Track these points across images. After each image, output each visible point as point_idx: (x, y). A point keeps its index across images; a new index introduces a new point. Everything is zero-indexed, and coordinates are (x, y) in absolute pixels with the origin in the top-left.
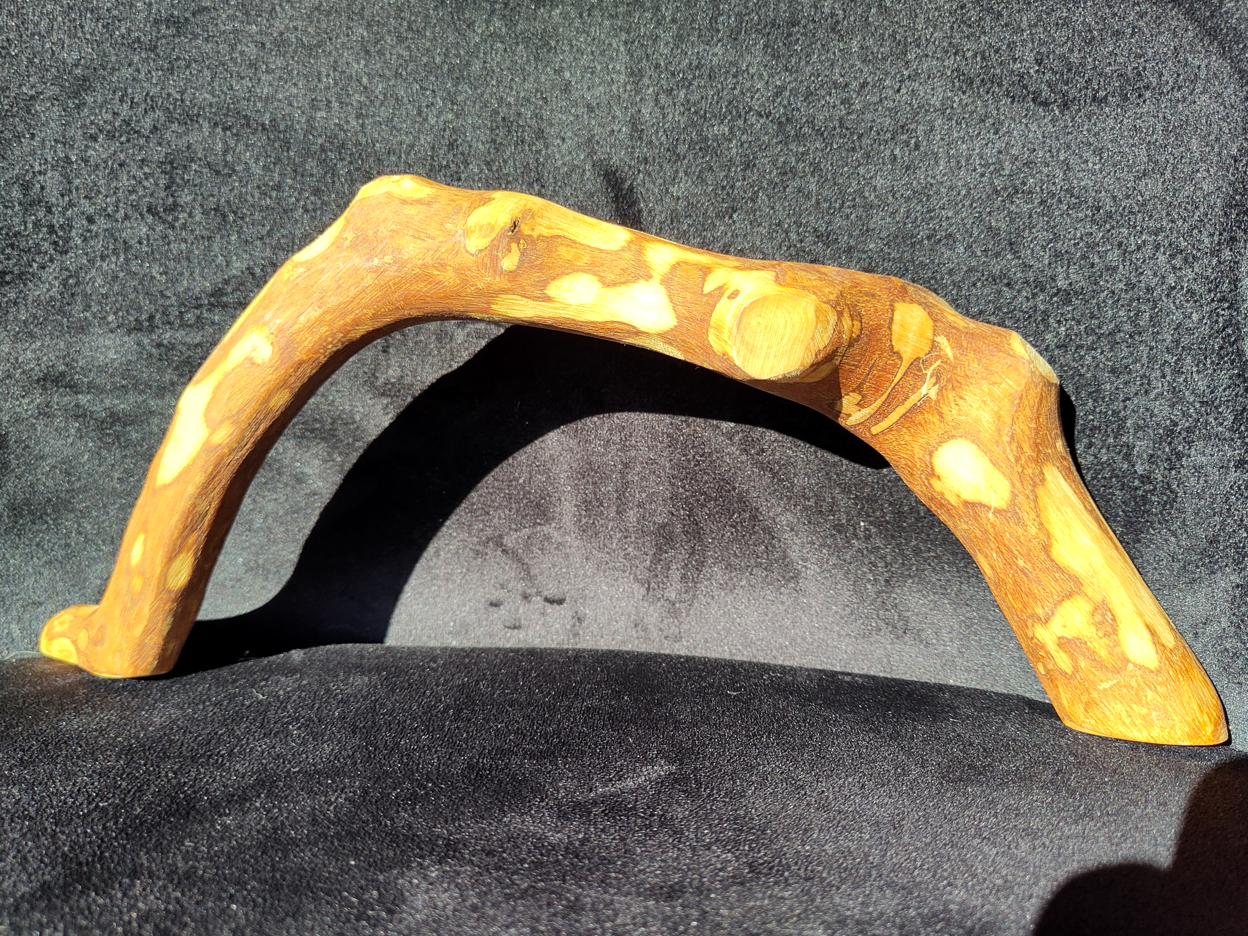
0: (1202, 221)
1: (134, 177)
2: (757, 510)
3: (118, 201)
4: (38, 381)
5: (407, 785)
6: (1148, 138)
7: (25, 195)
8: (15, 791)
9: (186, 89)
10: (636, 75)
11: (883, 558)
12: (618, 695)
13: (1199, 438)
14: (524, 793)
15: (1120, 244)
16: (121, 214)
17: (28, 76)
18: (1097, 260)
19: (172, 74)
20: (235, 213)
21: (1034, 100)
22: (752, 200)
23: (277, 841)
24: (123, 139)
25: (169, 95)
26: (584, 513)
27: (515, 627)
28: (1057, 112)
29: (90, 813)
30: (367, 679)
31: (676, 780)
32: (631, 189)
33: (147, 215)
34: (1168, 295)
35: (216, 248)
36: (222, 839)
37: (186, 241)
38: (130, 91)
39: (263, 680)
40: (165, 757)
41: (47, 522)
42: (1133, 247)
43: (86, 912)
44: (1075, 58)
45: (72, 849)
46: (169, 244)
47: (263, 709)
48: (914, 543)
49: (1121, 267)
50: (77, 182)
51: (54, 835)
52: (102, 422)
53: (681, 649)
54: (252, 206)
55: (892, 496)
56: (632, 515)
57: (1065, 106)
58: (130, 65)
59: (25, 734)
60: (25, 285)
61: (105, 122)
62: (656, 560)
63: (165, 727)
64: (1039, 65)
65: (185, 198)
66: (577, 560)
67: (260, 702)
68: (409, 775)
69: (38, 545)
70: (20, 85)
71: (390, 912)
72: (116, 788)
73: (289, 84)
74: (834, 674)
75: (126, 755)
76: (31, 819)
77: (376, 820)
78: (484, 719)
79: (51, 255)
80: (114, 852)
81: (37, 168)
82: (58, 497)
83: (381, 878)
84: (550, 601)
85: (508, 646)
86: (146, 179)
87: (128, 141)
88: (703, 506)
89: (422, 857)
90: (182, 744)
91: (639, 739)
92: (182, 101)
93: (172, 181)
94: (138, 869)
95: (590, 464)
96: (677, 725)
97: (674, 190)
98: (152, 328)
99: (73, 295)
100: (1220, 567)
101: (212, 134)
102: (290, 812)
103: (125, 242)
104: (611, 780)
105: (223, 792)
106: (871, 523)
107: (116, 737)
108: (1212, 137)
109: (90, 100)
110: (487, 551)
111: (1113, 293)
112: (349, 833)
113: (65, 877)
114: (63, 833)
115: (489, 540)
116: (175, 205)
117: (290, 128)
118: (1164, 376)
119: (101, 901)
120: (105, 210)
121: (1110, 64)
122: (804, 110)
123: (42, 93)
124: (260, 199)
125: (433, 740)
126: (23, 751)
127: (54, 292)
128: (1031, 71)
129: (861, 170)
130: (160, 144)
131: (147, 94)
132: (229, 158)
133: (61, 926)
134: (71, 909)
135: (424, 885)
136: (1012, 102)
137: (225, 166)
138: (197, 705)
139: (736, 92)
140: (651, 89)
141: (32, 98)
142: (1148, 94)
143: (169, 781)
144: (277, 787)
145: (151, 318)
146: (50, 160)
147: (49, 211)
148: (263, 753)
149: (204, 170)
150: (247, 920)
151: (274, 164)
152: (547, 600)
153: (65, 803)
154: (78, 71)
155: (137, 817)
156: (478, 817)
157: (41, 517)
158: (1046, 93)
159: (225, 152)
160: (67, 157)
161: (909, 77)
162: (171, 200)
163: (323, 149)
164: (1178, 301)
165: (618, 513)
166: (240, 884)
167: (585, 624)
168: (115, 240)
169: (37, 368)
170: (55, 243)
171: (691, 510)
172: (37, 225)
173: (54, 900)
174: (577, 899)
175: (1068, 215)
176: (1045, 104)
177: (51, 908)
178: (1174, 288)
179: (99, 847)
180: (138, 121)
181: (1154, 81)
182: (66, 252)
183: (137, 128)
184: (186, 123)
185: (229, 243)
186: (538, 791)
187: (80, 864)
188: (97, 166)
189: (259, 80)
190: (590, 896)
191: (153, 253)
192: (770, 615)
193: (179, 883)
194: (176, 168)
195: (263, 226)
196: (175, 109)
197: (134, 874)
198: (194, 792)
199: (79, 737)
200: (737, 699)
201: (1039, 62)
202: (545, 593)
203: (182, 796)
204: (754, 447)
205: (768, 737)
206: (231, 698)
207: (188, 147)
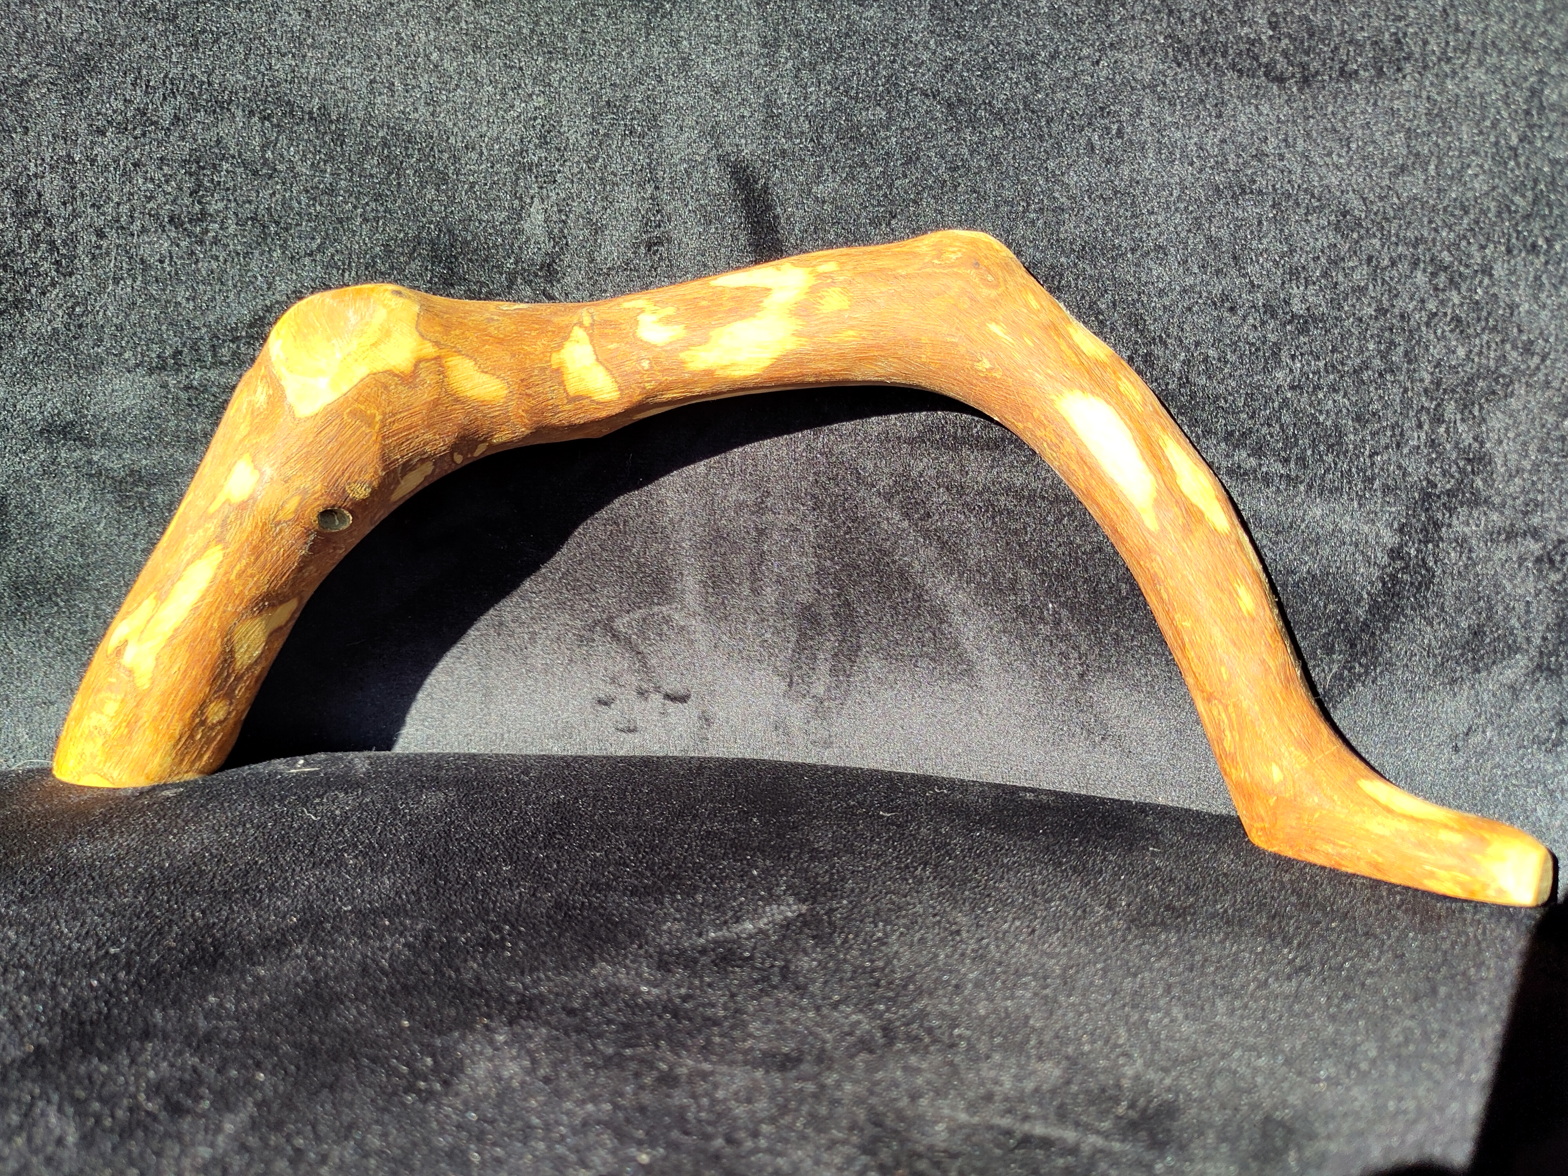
0: (1472, 230)
1: (152, 180)
2: (922, 587)
3: (133, 209)
4: (41, 432)
5: (481, 927)
6: (1408, 125)
7: (18, 204)
8: (11, 934)
9: (214, 69)
10: (771, 45)
11: (1076, 647)
12: (745, 817)
13: (1462, 504)
14: (621, 936)
15: (1370, 259)
16: (136, 227)
17: (18, 56)
18: (1341, 278)
19: (196, 50)
20: (277, 223)
21: (1266, 74)
22: (915, 202)
23: (319, 997)
24: (138, 132)
25: (193, 76)
26: (710, 590)
27: (630, 731)
28: (1295, 89)
29: (98, 960)
30: (442, 796)
31: (805, 924)
32: (765, 188)
33: (168, 227)
34: (1428, 325)
35: (254, 266)
36: (253, 993)
37: (217, 259)
38: (144, 72)
39: (318, 796)
40: (191, 891)
41: (57, 604)
42: (1386, 262)
43: (87, 1081)
44: (1318, 19)
45: (73, 1005)
46: (196, 263)
47: (315, 833)
48: (1113, 629)
49: (1371, 287)
50: (82, 186)
51: (54, 987)
52: (121, 482)
53: (830, 758)
54: (299, 214)
55: (1087, 571)
56: (770, 594)
57: (1306, 81)
58: (143, 40)
59: (28, 864)
60: (22, 315)
61: (114, 112)
62: (799, 649)
63: (195, 855)
64: (1274, 29)
65: (215, 206)
66: (702, 646)
67: (312, 824)
68: (483, 914)
69: (47, 632)
70: (9, 67)
71: (446, 1083)
72: (131, 930)
73: (342, 62)
74: (1014, 790)
75: (146, 889)
76: (27, 968)
77: (438, 971)
78: (580, 846)
79: (53, 279)
80: (124, 1009)
81: (33, 169)
82: (70, 573)
83: (438, 1042)
84: (671, 697)
85: (621, 753)
86: (167, 181)
87: (144, 134)
88: (856, 583)
89: (489, 1016)
90: (214, 876)
91: (765, 871)
92: (210, 84)
93: (199, 185)
94: (151, 1030)
95: (718, 530)
96: (815, 855)
97: (818, 190)
98: (178, 367)
99: (80, 326)
100: (1486, 665)
101: (247, 126)
102: (336, 961)
103: (143, 261)
104: (726, 922)
105: (259, 936)
106: (1063, 605)
107: (136, 867)
108: (1488, 123)
109: (94, 83)
110: (595, 637)
111: (1360, 320)
112: (405, 987)
113: (65, 1038)
114: (65, 986)
115: (596, 623)
116: (203, 212)
117: (343, 117)
118: (1420, 426)
119: (104, 1068)
120: (118, 221)
121: (1362, 28)
122: (980, 88)
123: (36, 77)
124: (308, 206)
125: (514, 872)
126: (24, 883)
127: (57, 324)
128: (1263, 37)
129: (1051, 165)
130: (183, 138)
131: (166, 76)
132: (269, 154)
133: (55, 1097)
134: (69, 1077)
135: (489, 1051)
136: (1239, 78)
137: (264, 164)
138: (236, 827)
139: (896, 66)
140: (790, 63)
141: (24, 82)
142: (1408, 68)
143: (195, 921)
144: (323, 930)
145: (177, 353)
146: (48, 160)
147: (49, 223)
148: (310, 887)
149: (238, 170)
150: (275, 1091)
151: (325, 162)
152: (667, 696)
153: (70, 948)
154: (80, 49)
155: (153, 966)
156: (564, 966)
157: (50, 598)
158: (1281, 64)
159: (264, 148)
160: (69, 156)
161: (1112, 44)
162: (197, 207)
163: (385, 144)
164: (1439, 331)
165: (753, 590)
166: (271, 1049)
167: (715, 727)
168: (130, 258)
169: (39, 417)
170: (57, 263)
171: (841, 588)
172: (35, 241)
173: (49, 1066)
174: (671, 1069)
175: (1307, 221)
176: (1280, 80)
177: (44, 1076)
178: (1436, 314)
179: (106, 1003)
180: (156, 110)
181: (1417, 50)
182: (71, 274)
183: (155, 119)
184: (214, 112)
185: (270, 261)
186: (636, 935)
187: (82, 1023)
188: (106, 167)
189: (304, 56)
190: (687, 1064)
191: (177, 274)
192: (939, 716)
193: (198, 1046)
194: (203, 168)
195: (313, 238)
196: (200, 94)
197: (146, 1035)
198: (225, 935)
199: (92, 866)
200: (890, 822)
201: (1274, 26)
202: (667, 688)
203: (209, 940)
204: (917, 512)
205: (924, 869)
206: (277, 818)
207: (218, 142)
